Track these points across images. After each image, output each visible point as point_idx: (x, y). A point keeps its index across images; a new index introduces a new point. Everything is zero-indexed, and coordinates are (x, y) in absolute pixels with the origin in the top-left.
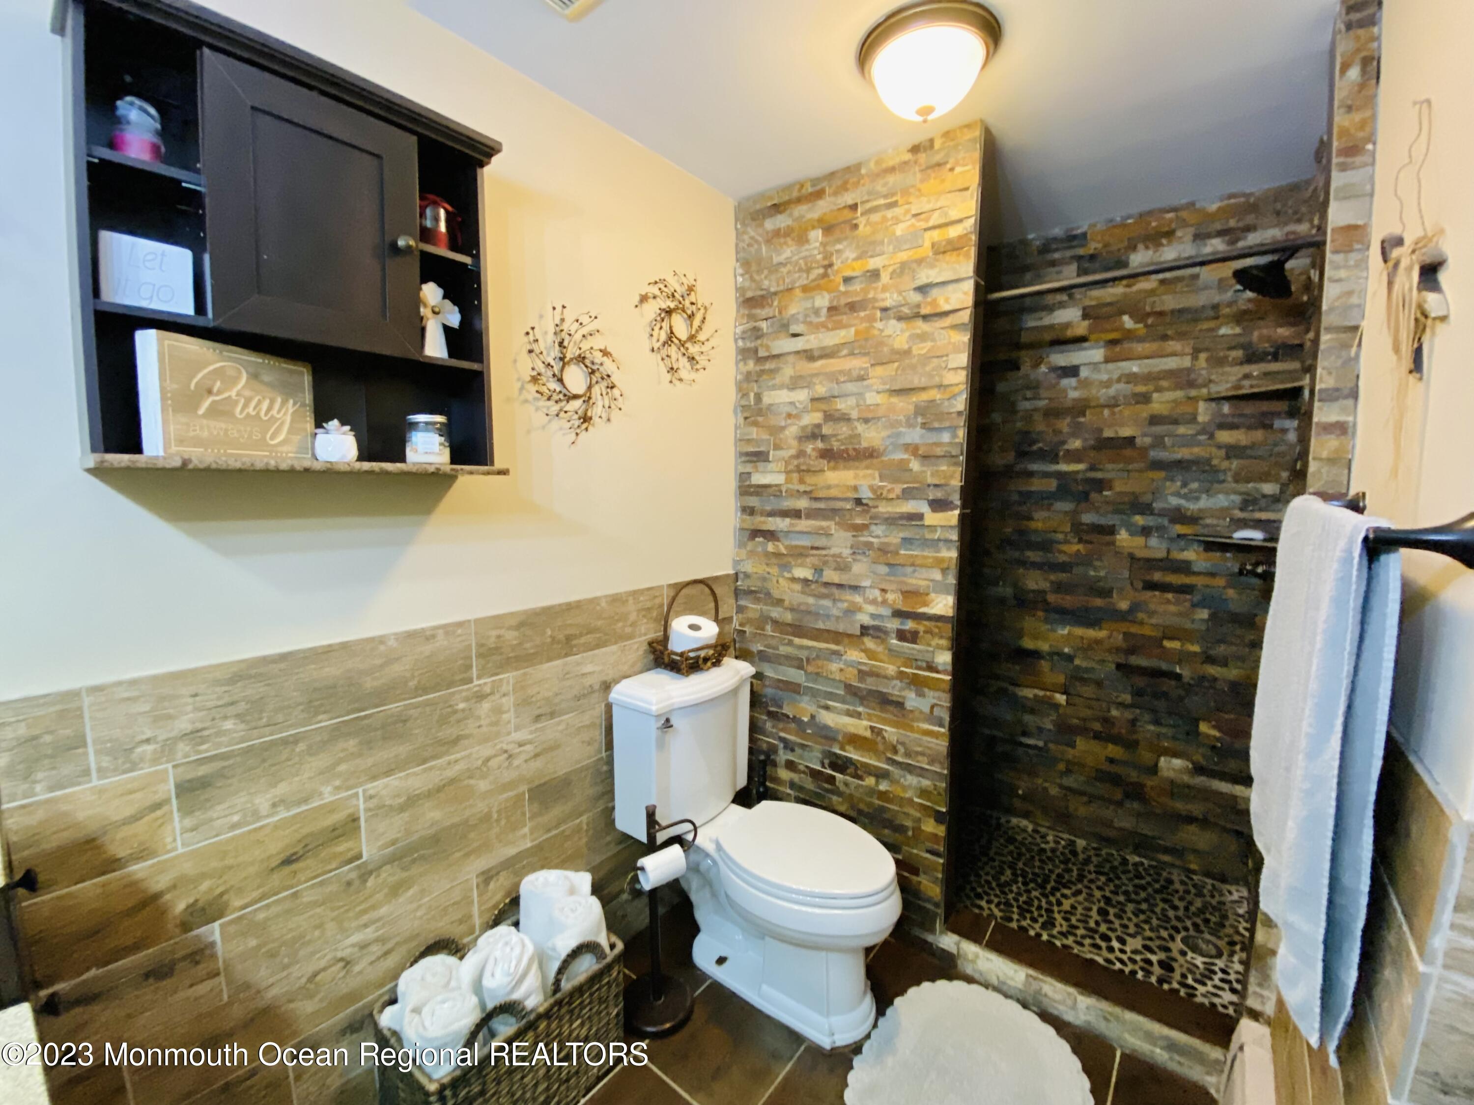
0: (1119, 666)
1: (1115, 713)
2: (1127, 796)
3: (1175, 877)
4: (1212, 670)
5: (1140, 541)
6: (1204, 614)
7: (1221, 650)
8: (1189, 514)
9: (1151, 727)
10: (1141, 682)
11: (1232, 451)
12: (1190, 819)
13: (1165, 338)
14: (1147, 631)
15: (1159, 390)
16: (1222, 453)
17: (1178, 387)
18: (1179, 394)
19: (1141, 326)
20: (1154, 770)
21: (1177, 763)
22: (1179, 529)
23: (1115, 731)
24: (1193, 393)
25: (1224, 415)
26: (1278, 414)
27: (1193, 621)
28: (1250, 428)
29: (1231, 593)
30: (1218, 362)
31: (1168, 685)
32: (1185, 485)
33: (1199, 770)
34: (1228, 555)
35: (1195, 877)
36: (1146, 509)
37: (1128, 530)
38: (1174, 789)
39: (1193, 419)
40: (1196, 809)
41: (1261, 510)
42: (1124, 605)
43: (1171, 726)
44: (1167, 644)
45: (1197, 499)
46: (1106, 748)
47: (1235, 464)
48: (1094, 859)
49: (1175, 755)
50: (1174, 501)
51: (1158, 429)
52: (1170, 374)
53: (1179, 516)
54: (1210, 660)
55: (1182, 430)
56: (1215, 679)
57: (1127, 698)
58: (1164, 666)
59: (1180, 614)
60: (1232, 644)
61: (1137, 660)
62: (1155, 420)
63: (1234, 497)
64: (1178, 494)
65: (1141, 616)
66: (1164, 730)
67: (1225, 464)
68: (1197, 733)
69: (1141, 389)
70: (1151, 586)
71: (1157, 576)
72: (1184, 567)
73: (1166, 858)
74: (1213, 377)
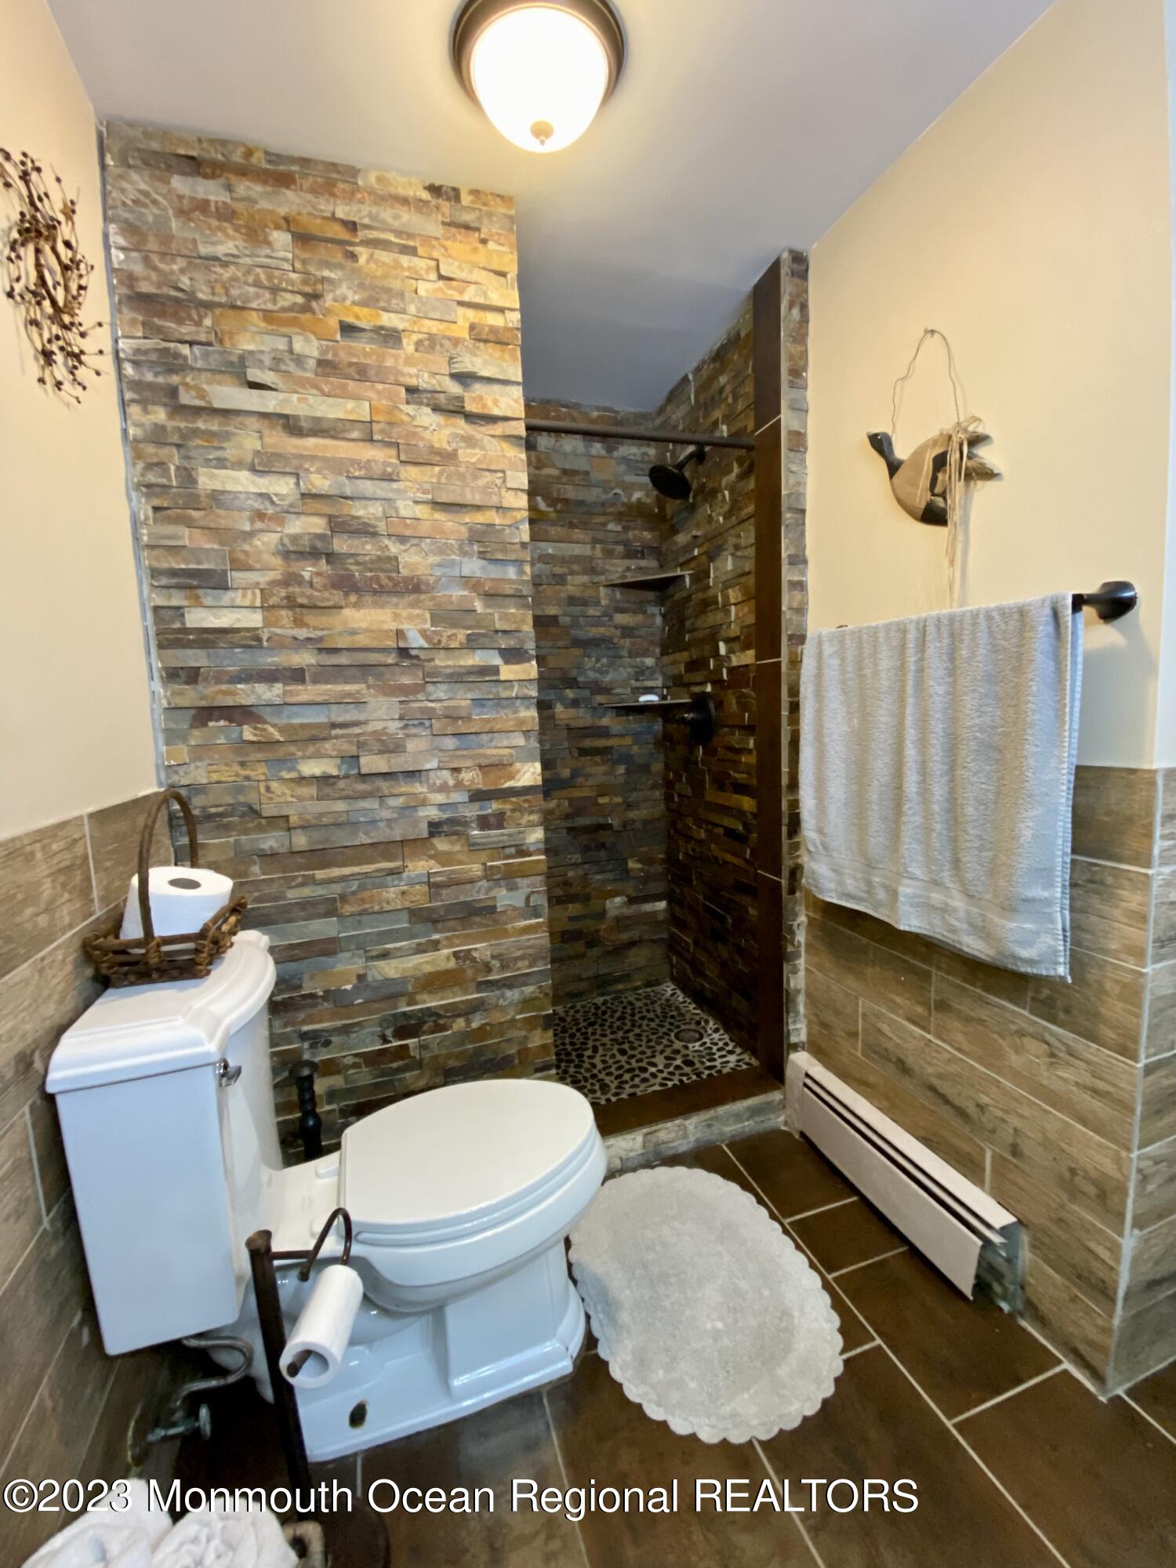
0: (570, 830)
1: (571, 874)
2: (591, 944)
3: (632, 999)
4: (632, 814)
5: (572, 712)
6: (621, 770)
7: (634, 796)
8: (604, 685)
9: (599, 877)
10: (584, 839)
11: (627, 631)
12: (633, 944)
13: (572, 526)
14: (585, 793)
15: (572, 573)
16: (618, 632)
17: (585, 572)
18: (585, 579)
19: (551, 509)
20: (602, 914)
21: (618, 900)
22: (600, 699)
23: (572, 891)
24: (596, 579)
25: (619, 601)
26: (649, 602)
27: (615, 777)
28: (635, 612)
29: (636, 748)
30: (609, 554)
31: (604, 836)
32: (598, 661)
33: (632, 901)
34: (631, 718)
35: (640, 991)
36: (573, 683)
37: (562, 704)
38: (621, 923)
39: (598, 603)
40: (633, 934)
41: (647, 680)
42: (566, 773)
43: (611, 871)
44: (601, 801)
45: (607, 672)
46: (567, 909)
47: (627, 642)
48: (578, 1016)
49: (616, 894)
50: (592, 675)
51: (577, 610)
52: (577, 559)
53: (598, 688)
54: (629, 806)
55: (592, 611)
56: (634, 821)
57: (577, 857)
58: (601, 820)
59: (605, 774)
60: (640, 790)
61: (582, 821)
62: (572, 600)
63: (630, 670)
64: (593, 669)
65: (580, 780)
66: (608, 876)
67: (622, 641)
68: (627, 871)
69: (558, 570)
70: (584, 752)
71: (588, 743)
72: (604, 732)
73: (620, 987)
74: (607, 567)
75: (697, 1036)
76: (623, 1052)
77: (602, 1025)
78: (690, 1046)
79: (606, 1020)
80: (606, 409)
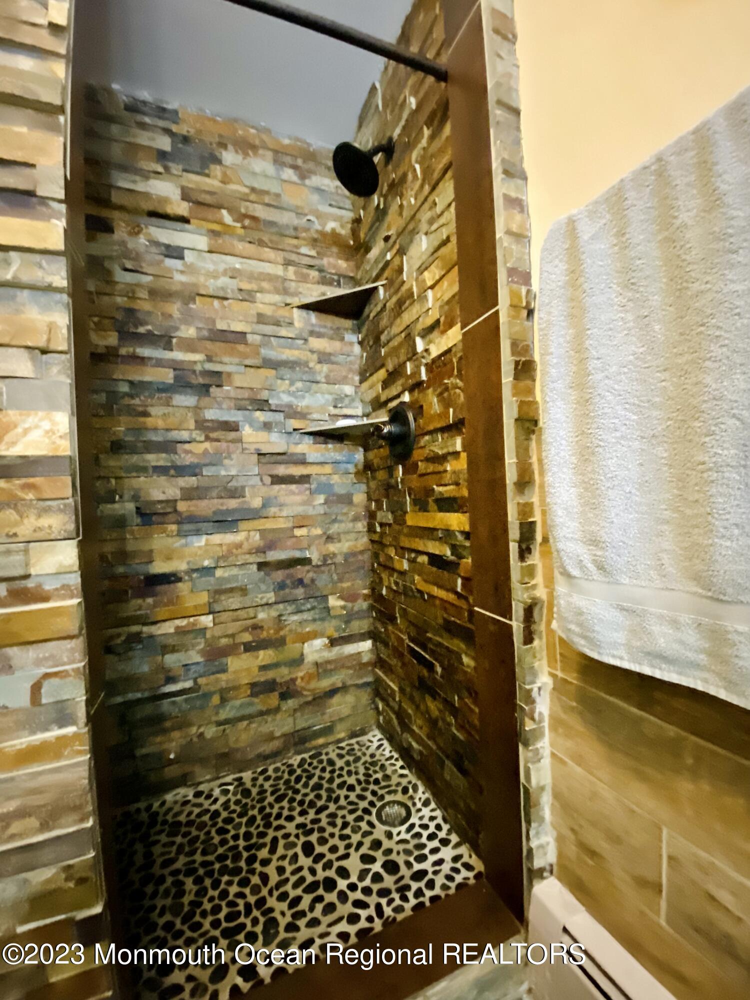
0: (261, 566)
1: (262, 615)
2: (284, 697)
3: (333, 756)
4: (332, 548)
5: (263, 436)
6: (321, 499)
7: (334, 529)
8: (299, 409)
9: (295, 618)
10: (279, 575)
11: (324, 358)
12: (332, 692)
13: (261, 243)
14: (281, 524)
15: (261, 291)
16: (315, 357)
17: (277, 291)
18: (277, 298)
19: (239, 225)
20: (299, 660)
21: (319, 643)
22: (294, 423)
23: (264, 635)
24: (289, 301)
25: (313, 325)
26: (346, 329)
27: (314, 507)
28: (332, 338)
29: (336, 479)
30: (304, 279)
31: (300, 571)
32: (292, 383)
33: (333, 642)
34: (330, 446)
35: (343, 745)
36: (262, 405)
37: (251, 426)
38: (322, 668)
39: (291, 324)
40: (336, 680)
41: (346, 407)
42: (257, 503)
43: (309, 610)
44: (298, 532)
45: (303, 397)
46: (257, 657)
47: (325, 368)
48: (267, 785)
49: (314, 635)
50: (286, 399)
51: (269, 329)
52: (270, 278)
53: (291, 412)
54: (329, 539)
55: (283, 332)
56: (334, 555)
57: (271, 597)
58: (298, 554)
59: (304, 503)
60: (341, 522)
61: (274, 556)
62: (261, 319)
63: (327, 396)
64: (289, 393)
65: (273, 510)
66: (306, 616)
67: (318, 367)
68: (328, 609)
69: (245, 286)
70: (278, 480)
71: (282, 470)
72: (302, 461)
73: (321, 741)
74: (300, 290)
75: (403, 812)
76: (308, 849)
77: (292, 800)
78: (395, 831)
79: (297, 792)
80: (297, 139)
